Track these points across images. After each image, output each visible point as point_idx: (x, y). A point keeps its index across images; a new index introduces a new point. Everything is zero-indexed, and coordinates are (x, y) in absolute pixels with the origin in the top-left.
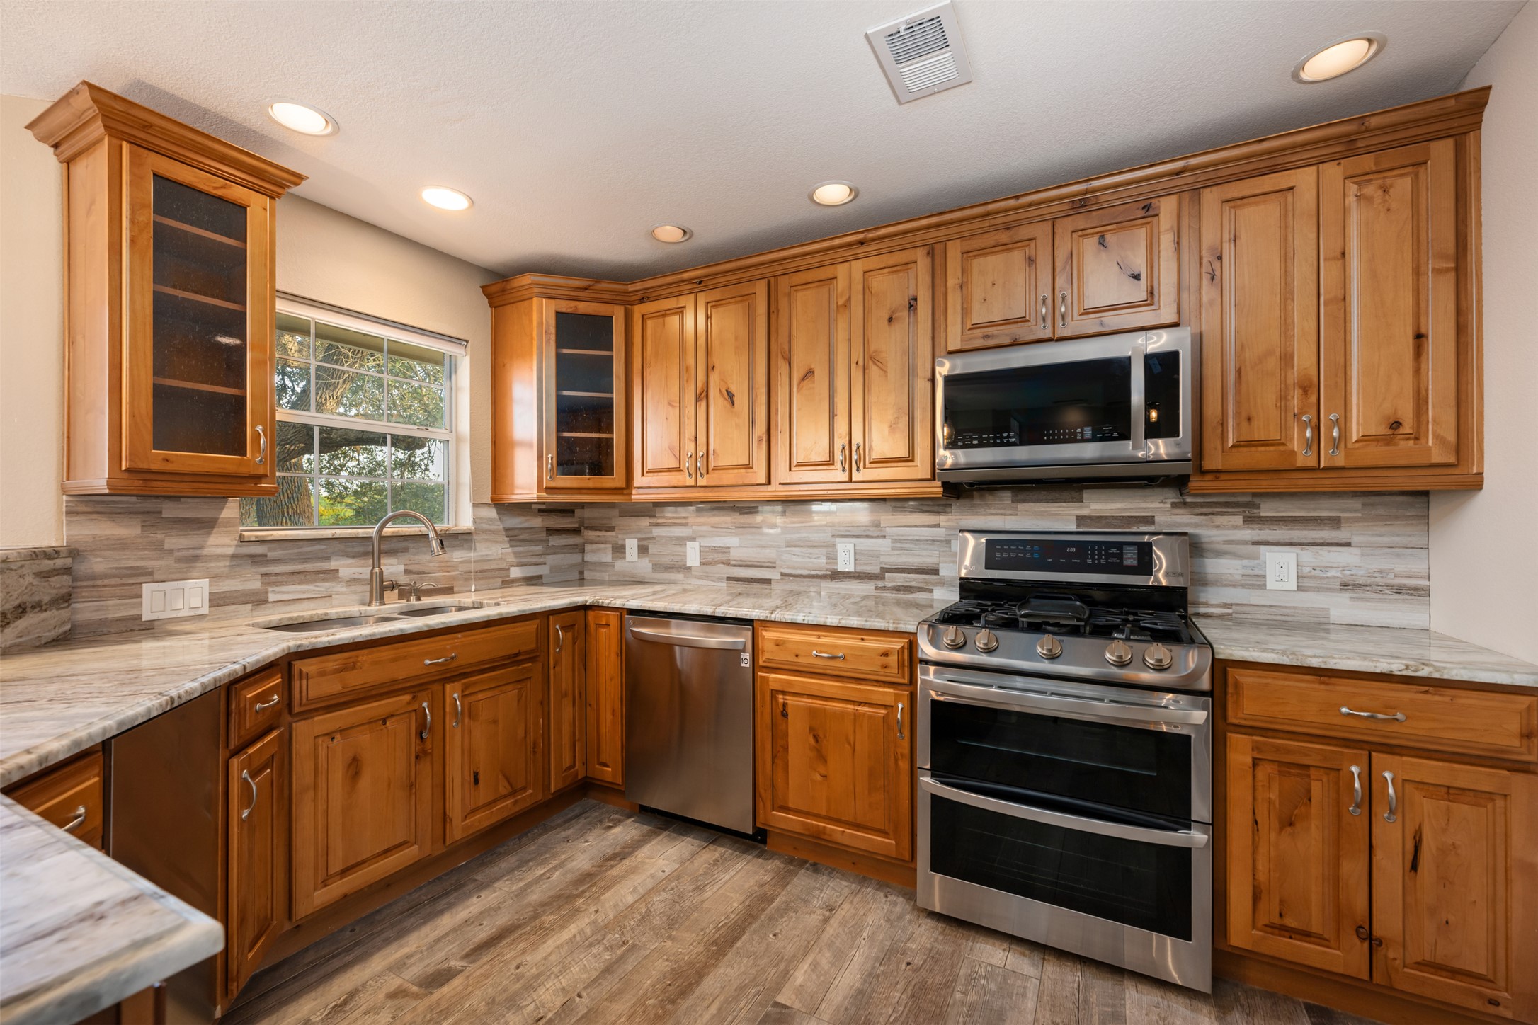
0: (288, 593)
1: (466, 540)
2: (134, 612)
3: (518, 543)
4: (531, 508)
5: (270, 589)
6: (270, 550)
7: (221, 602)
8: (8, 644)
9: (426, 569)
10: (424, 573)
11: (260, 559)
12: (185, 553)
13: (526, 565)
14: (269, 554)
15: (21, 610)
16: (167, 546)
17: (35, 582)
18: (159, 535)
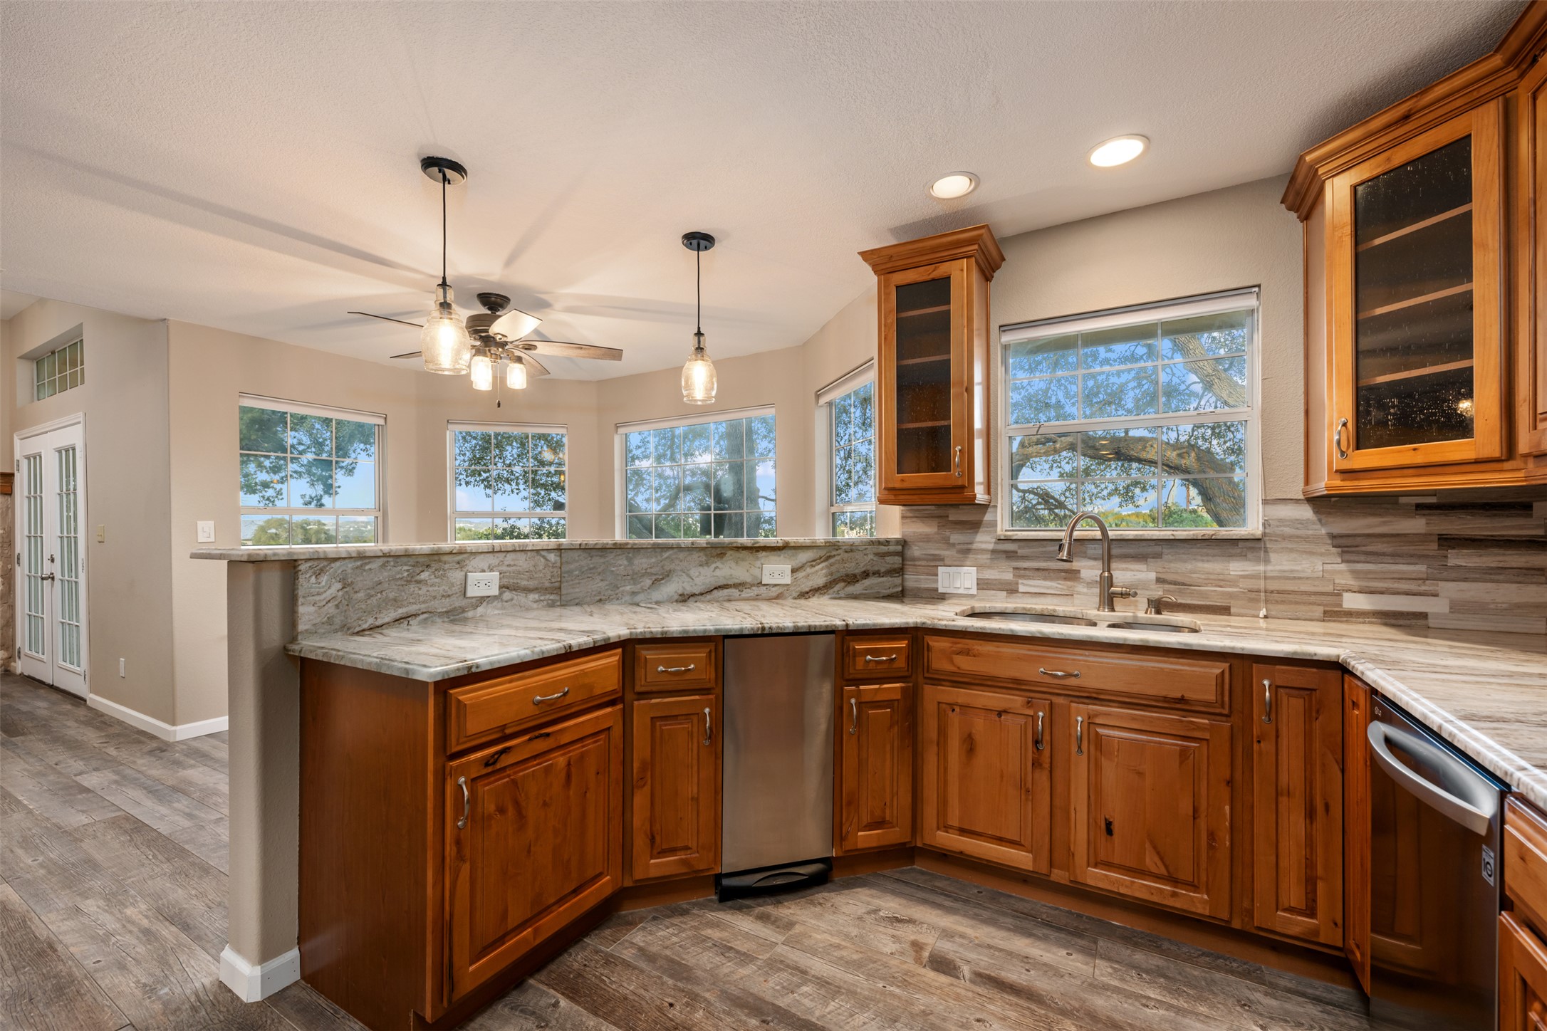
0: (1035, 586)
1: (1253, 548)
2: (933, 586)
3: (1362, 558)
4: (1397, 503)
5: (1020, 581)
6: (1019, 548)
7: (985, 587)
8: (858, 593)
9: (1186, 580)
10: (1183, 584)
11: (1012, 554)
12: (962, 546)
13: (1382, 593)
14: (1019, 551)
15: (866, 575)
16: (952, 541)
17: (875, 559)
18: (947, 533)
